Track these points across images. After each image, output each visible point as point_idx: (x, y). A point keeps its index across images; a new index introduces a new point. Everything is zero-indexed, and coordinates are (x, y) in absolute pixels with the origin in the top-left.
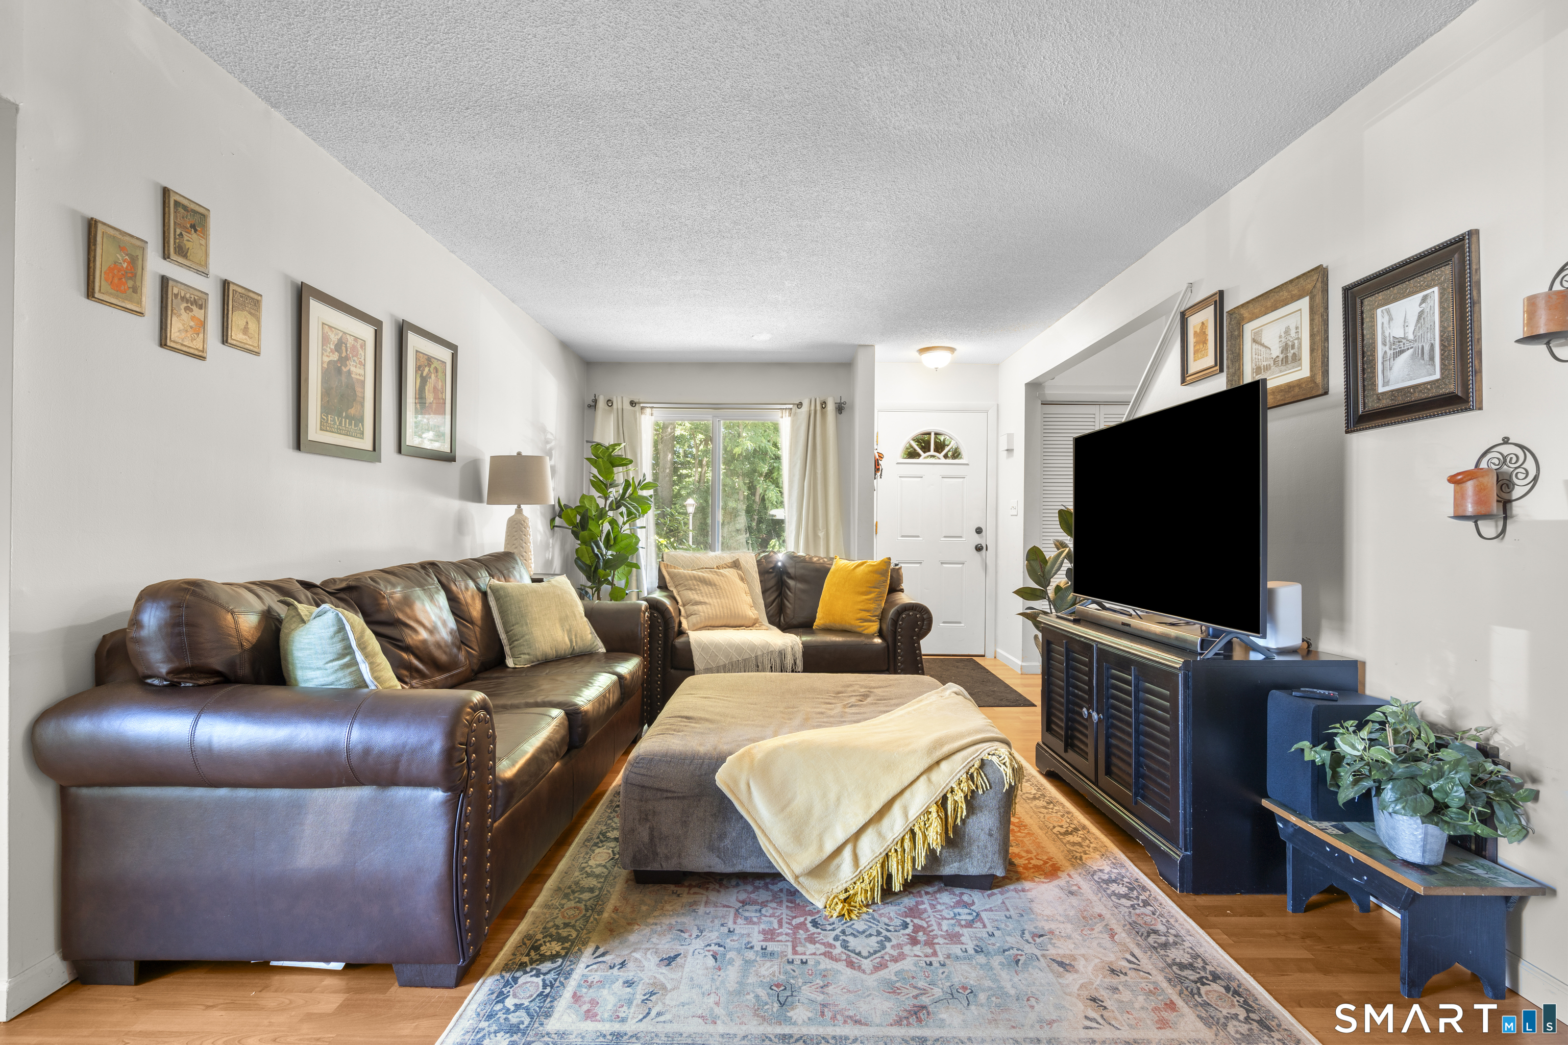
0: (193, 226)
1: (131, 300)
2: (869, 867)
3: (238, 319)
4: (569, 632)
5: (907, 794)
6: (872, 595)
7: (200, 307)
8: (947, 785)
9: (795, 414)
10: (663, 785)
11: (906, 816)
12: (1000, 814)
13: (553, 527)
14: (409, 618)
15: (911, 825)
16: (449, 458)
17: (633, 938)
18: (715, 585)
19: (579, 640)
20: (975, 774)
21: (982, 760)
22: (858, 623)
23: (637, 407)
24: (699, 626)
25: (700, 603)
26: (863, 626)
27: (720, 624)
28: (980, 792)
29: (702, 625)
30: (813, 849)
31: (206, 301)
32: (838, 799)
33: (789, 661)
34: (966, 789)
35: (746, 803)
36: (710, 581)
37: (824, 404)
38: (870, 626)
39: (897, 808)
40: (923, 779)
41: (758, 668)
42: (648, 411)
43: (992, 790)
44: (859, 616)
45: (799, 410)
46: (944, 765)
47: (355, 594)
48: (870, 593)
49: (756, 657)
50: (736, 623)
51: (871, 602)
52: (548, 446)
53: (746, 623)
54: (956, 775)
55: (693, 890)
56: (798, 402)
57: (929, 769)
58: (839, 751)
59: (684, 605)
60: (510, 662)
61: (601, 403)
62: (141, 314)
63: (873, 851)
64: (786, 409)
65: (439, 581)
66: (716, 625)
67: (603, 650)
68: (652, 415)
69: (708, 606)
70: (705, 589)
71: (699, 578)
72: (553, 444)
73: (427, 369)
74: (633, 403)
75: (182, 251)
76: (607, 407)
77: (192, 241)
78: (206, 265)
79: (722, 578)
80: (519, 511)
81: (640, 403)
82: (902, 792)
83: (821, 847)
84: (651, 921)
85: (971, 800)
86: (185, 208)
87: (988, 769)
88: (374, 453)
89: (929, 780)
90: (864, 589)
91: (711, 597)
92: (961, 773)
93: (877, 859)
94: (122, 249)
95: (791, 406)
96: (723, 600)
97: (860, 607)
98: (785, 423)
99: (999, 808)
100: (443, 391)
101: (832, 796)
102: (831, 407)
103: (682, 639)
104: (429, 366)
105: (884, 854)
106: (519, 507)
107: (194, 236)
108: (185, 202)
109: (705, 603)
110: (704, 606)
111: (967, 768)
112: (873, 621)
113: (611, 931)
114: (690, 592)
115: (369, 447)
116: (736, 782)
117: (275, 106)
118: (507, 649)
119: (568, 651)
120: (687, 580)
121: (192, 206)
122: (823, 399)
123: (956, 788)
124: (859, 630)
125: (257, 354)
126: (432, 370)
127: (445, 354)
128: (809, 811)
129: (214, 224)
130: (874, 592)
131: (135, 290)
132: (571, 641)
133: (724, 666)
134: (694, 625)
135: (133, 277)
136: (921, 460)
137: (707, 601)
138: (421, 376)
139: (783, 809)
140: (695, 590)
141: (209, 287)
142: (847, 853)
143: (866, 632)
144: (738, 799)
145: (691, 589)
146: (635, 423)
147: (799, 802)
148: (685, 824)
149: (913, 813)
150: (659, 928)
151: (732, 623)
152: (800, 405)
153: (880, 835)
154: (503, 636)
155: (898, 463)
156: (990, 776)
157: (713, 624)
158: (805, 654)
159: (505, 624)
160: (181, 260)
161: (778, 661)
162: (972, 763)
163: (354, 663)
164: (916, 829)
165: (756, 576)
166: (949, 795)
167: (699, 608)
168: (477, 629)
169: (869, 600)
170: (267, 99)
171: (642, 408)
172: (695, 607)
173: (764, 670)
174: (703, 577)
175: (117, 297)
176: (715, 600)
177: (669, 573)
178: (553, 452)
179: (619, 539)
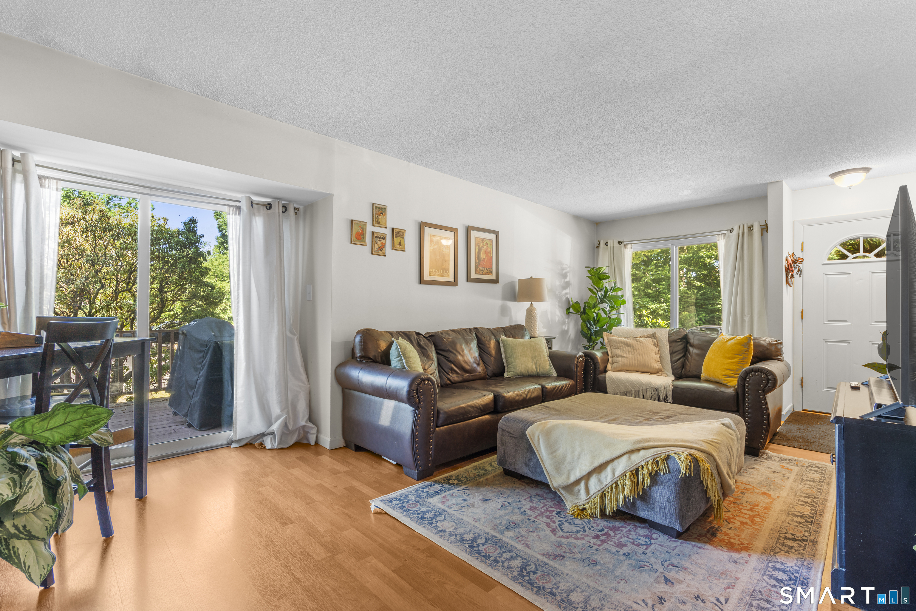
0: (382, 213)
1: (362, 241)
2: (593, 496)
3: (397, 241)
4: (536, 364)
5: (616, 462)
6: (736, 360)
7: (384, 239)
8: (639, 463)
9: (729, 237)
10: (509, 430)
11: (614, 474)
12: (676, 490)
13: (568, 313)
14: (453, 349)
15: (615, 480)
16: (496, 281)
17: (482, 489)
18: (633, 347)
19: (541, 368)
20: (660, 462)
21: (669, 455)
22: (723, 378)
23: (623, 245)
24: (617, 369)
25: (621, 356)
26: (727, 380)
27: (632, 369)
28: (662, 473)
29: (620, 369)
30: (564, 477)
31: (386, 236)
32: (579, 455)
33: (663, 395)
34: (650, 468)
35: (536, 446)
36: (630, 344)
37: (751, 228)
38: (731, 381)
39: (609, 468)
40: (626, 456)
41: (643, 397)
42: (629, 246)
43: (670, 474)
44: (724, 373)
45: (731, 234)
46: (642, 453)
47: (433, 338)
48: (735, 358)
49: (643, 390)
50: (643, 370)
51: (734, 364)
52: (564, 272)
53: (651, 371)
54: (646, 459)
55: (523, 484)
56: (730, 229)
57: (631, 452)
58: (589, 432)
59: (612, 357)
60: (506, 375)
61: (602, 245)
62: (365, 245)
63: (596, 488)
64: (722, 234)
65: (476, 336)
66: (630, 369)
67: (555, 375)
68: (631, 248)
69: (625, 359)
70: (626, 349)
71: (624, 342)
72: (568, 270)
73: (482, 244)
74: (619, 243)
75: (378, 222)
76: (606, 247)
77: (381, 218)
78: (386, 225)
79: (639, 343)
80: (531, 305)
81: (624, 242)
82: (613, 460)
83: (568, 477)
84: (494, 487)
85: (654, 477)
86: (379, 208)
87: (671, 462)
88: (454, 283)
89: (629, 458)
90: (730, 355)
91: (629, 353)
92: (649, 459)
93: (597, 493)
94: (360, 226)
95: (726, 232)
96: (636, 356)
97: (725, 367)
98: (721, 243)
99: (675, 487)
100: (491, 252)
101: (577, 453)
102: (756, 230)
103: (602, 375)
104: (483, 243)
105: (601, 491)
106: (532, 303)
107: (382, 216)
108: (379, 206)
109: (624, 357)
110: (623, 358)
111: (655, 457)
112: (735, 378)
113: (478, 484)
114: (617, 350)
115: (452, 280)
116: (534, 435)
117: (410, 162)
118: (506, 368)
119: (535, 373)
120: (617, 343)
121: (382, 206)
122: (749, 224)
123: (644, 467)
124: (725, 382)
125: (404, 251)
126: (484, 244)
127: (493, 237)
128: (565, 457)
129: (388, 211)
130: (737, 358)
131: (363, 238)
132: (536, 368)
133: (624, 392)
134: (614, 368)
135: (363, 235)
136: (848, 260)
137: (625, 355)
138: (479, 248)
139: (552, 453)
140: (620, 349)
141: (387, 232)
142: (583, 484)
143: (728, 384)
144: (533, 443)
145: (618, 348)
146: (621, 253)
147: (561, 452)
148: (516, 450)
149: (617, 473)
150: (494, 490)
151: (641, 370)
152: (731, 230)
153: (599, 480)
154: (505, 363)
155: (823, 264)
156: (671, 466)
157: (628, 369)
158: (674, 392)
159: (506, 356)
160: (377, 225)
161: (656, 394)
162: (660, 455)
163: (401, 360)
164: (619, 483)
165: (667, 344)
166: (640, 469)
167: (620, 359)
168: (492, 359)
169: (733, 363)
170: (407, 161)
171: (625, 245)
172: (618, 359)
173: (647, 398)
174: (627, 342)
175: (358, 242)
176: (630, 356)
177: (608, 339)
178: (568, 274)
179: (601, 320)
